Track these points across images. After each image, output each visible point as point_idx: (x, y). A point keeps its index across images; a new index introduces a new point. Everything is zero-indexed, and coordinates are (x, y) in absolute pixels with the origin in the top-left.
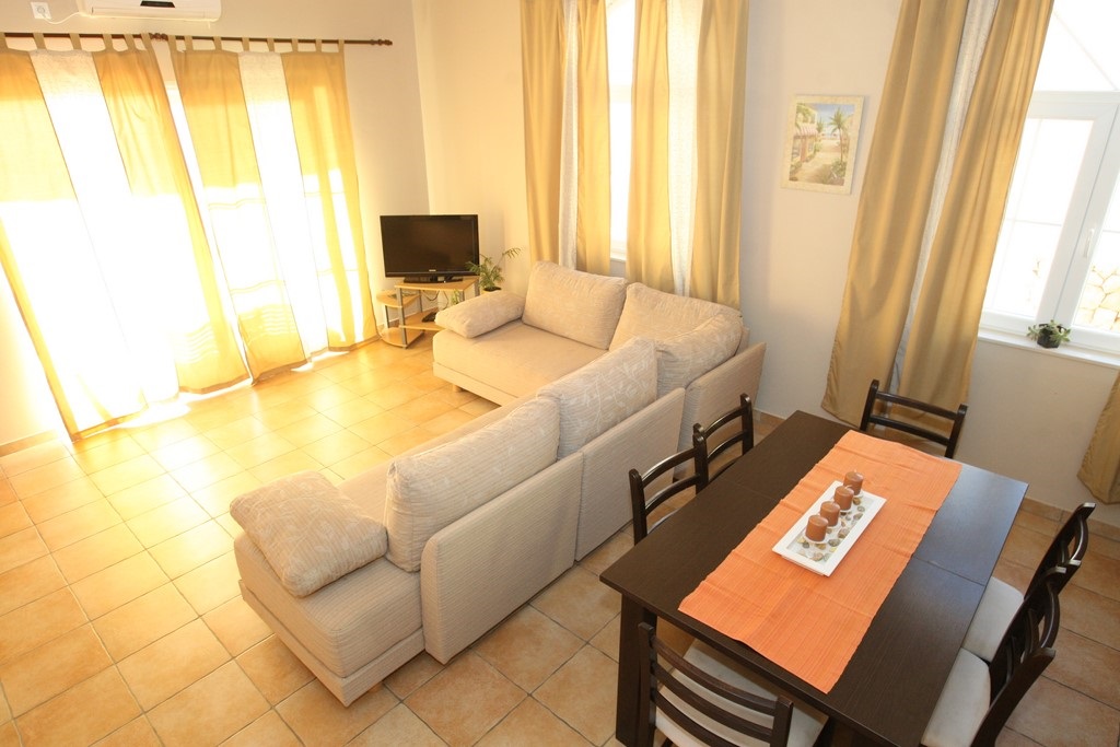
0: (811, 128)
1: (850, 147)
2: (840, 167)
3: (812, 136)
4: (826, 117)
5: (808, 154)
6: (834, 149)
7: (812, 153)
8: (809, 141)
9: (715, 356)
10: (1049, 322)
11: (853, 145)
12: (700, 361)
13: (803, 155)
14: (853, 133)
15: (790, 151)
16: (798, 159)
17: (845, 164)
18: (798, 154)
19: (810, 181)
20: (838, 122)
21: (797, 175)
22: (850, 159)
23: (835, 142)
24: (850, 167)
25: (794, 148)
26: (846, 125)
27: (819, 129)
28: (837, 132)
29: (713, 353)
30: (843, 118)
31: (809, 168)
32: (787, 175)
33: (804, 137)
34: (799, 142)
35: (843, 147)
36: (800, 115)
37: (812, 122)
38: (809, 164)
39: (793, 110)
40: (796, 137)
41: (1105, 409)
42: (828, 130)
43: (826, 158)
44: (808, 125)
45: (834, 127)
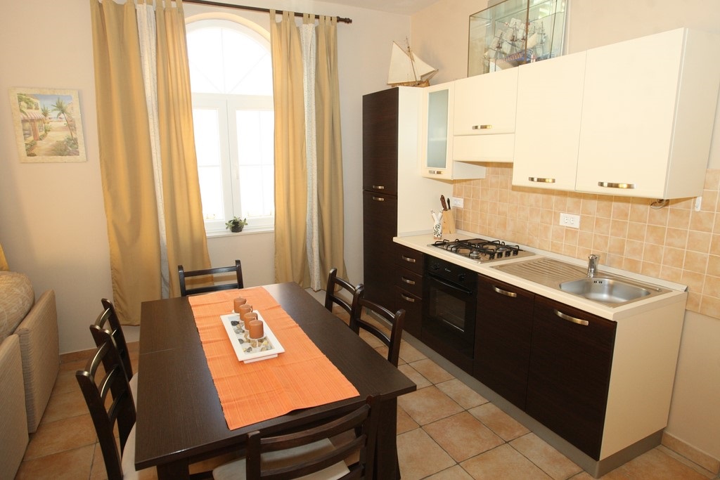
0: (38, 114)
1: (77, 126)
2: (73, 142)
3: (39, 120)
4: (49, 105)
5: (40, 134)
6: (63, 129)
7: (44, 132)
8: (37, 124)
9: (23, 304)
10: (233, 219)
11: (78, 125)
12: (14, 311)
13: (35, 135)
14: (76, 115)
15: (21, 132)
16: (31, 138)
17: (76, 139)
18: (30, 135)
19: (46, 155)
20: (61, 108)
21: (34, 151)
22: (79, 135)
23: (63, 123)
24: (80, 141)
25: (24, 130)
26: (68, 110)
27: (45, 114)
28: (62, 116)
29: (21, 302)
30: (64, 106)
31: (43, 145)
32: (24, 153)
33: (32, 120)
34: (27, 125)
35: (71, 126)
36: (23, 103)
37: (37, 108)
38: (43, 142)
39: (14, 99)
40: (24, 121)
41: (276, 253)
42: (53, 114)
43: (58, 135)
44: (33, 111)
45: (59, 112)
